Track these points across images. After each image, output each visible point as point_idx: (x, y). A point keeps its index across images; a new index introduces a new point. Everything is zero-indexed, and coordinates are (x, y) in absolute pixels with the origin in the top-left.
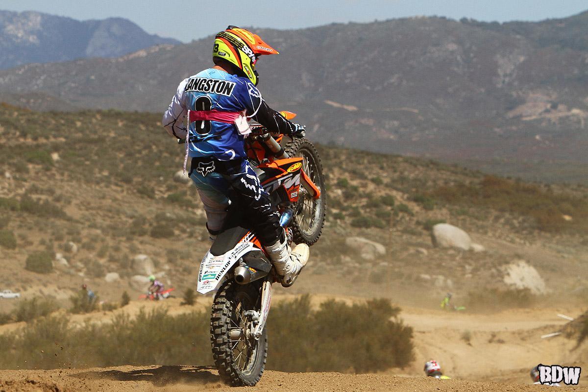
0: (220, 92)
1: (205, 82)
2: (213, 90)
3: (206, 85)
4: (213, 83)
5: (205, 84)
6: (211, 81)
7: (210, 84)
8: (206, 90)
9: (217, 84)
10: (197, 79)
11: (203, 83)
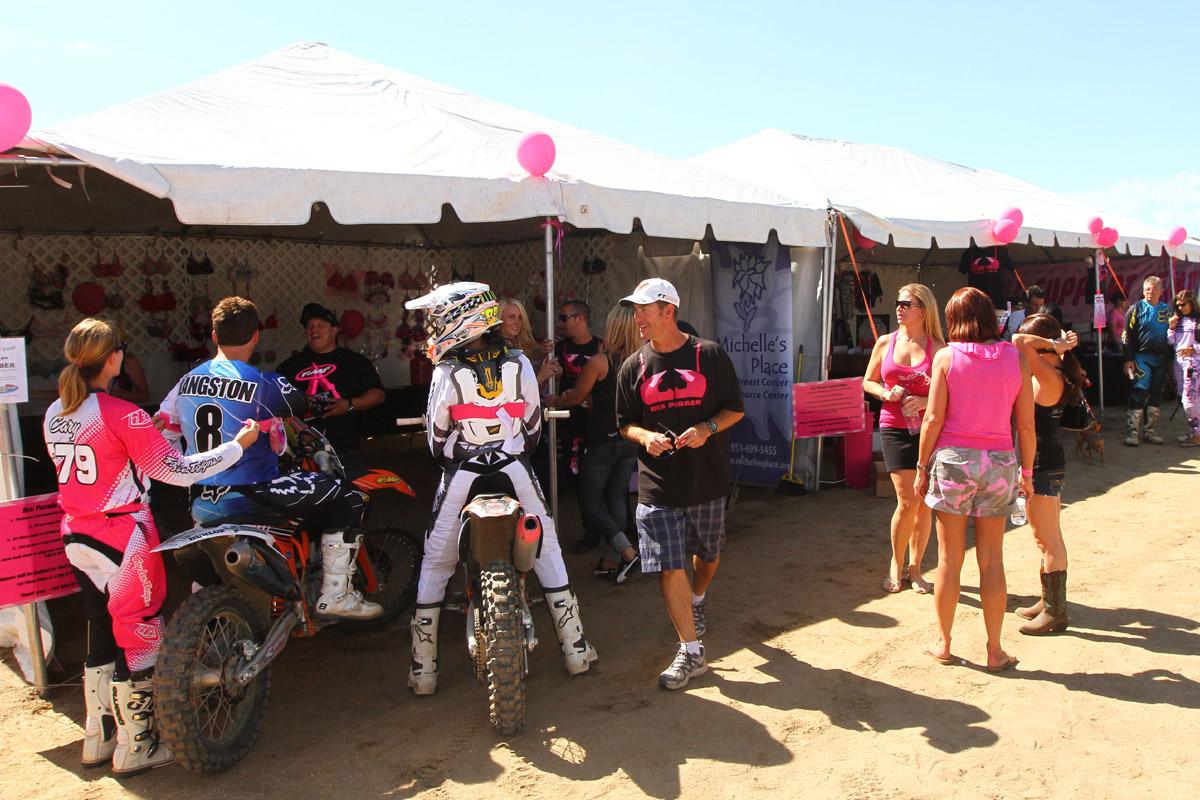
0: (234, 396)
1: (207, 382)
2: (221, 394)
3: (210, 387)
4: (221, 383)
5: (208, 384)
6: (218, 380)
7: (217, 384)
8: (210, 394)
9: (228, 384)
10: (194, 378)
11: (204, 384)
